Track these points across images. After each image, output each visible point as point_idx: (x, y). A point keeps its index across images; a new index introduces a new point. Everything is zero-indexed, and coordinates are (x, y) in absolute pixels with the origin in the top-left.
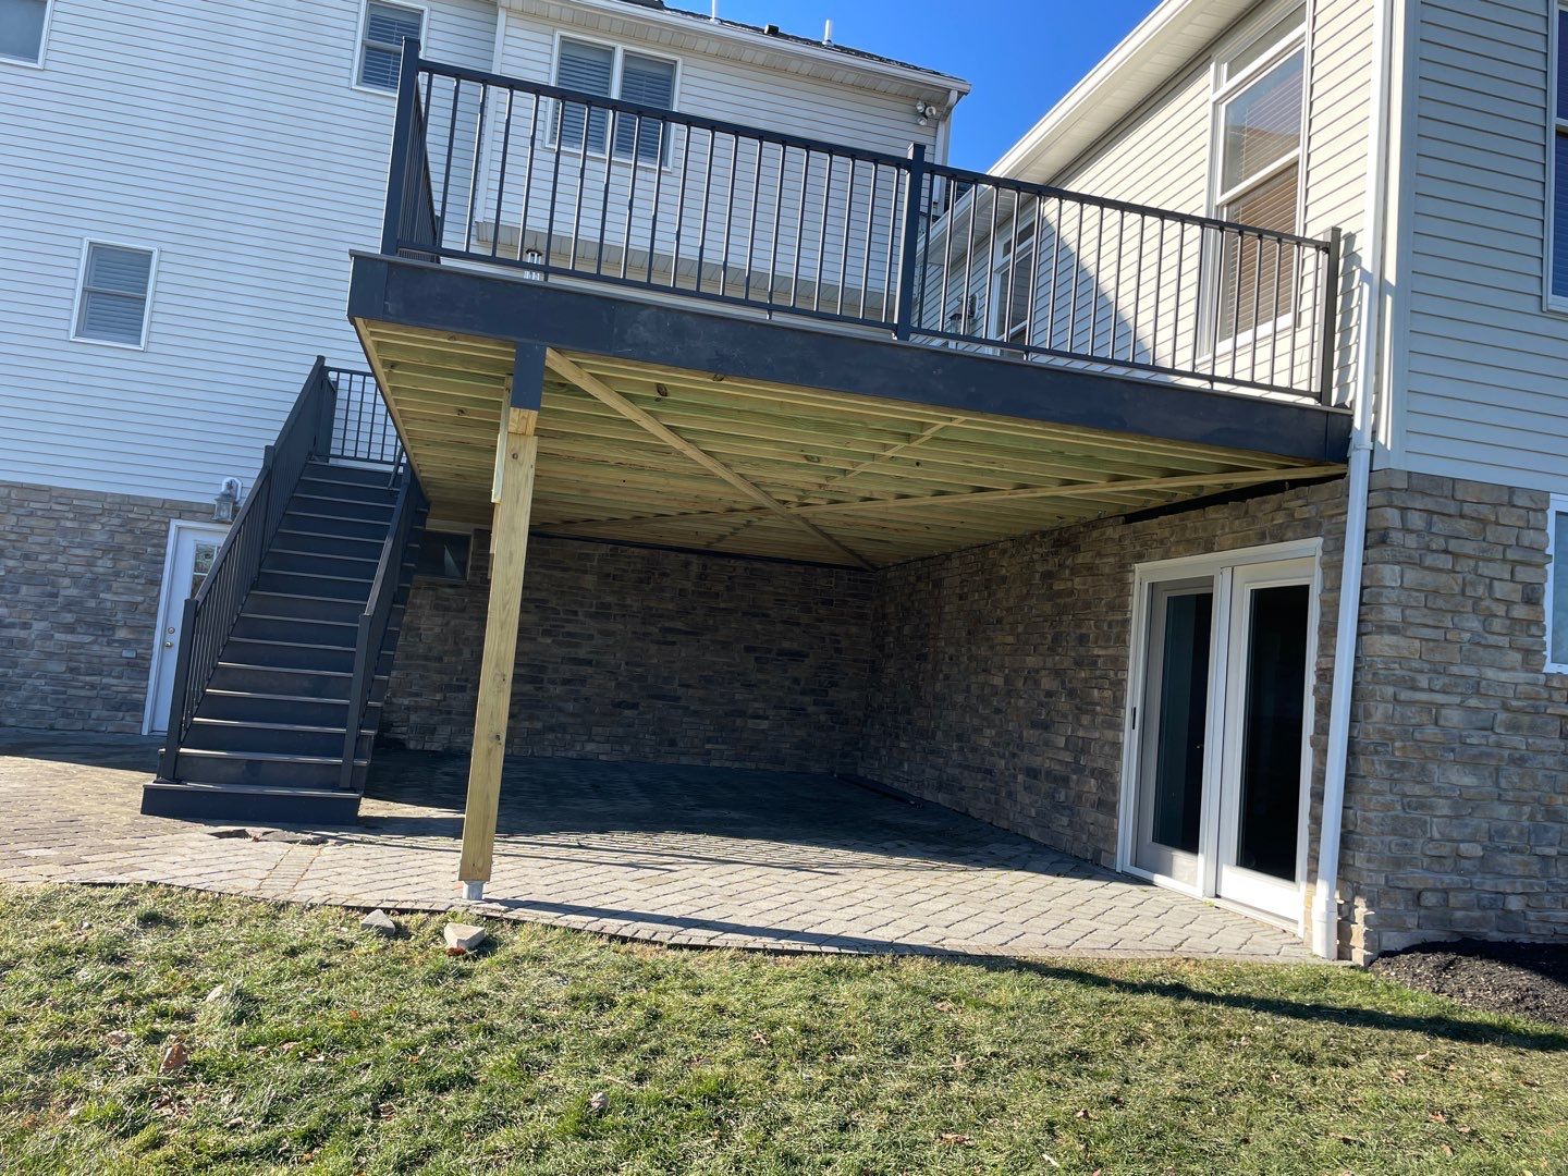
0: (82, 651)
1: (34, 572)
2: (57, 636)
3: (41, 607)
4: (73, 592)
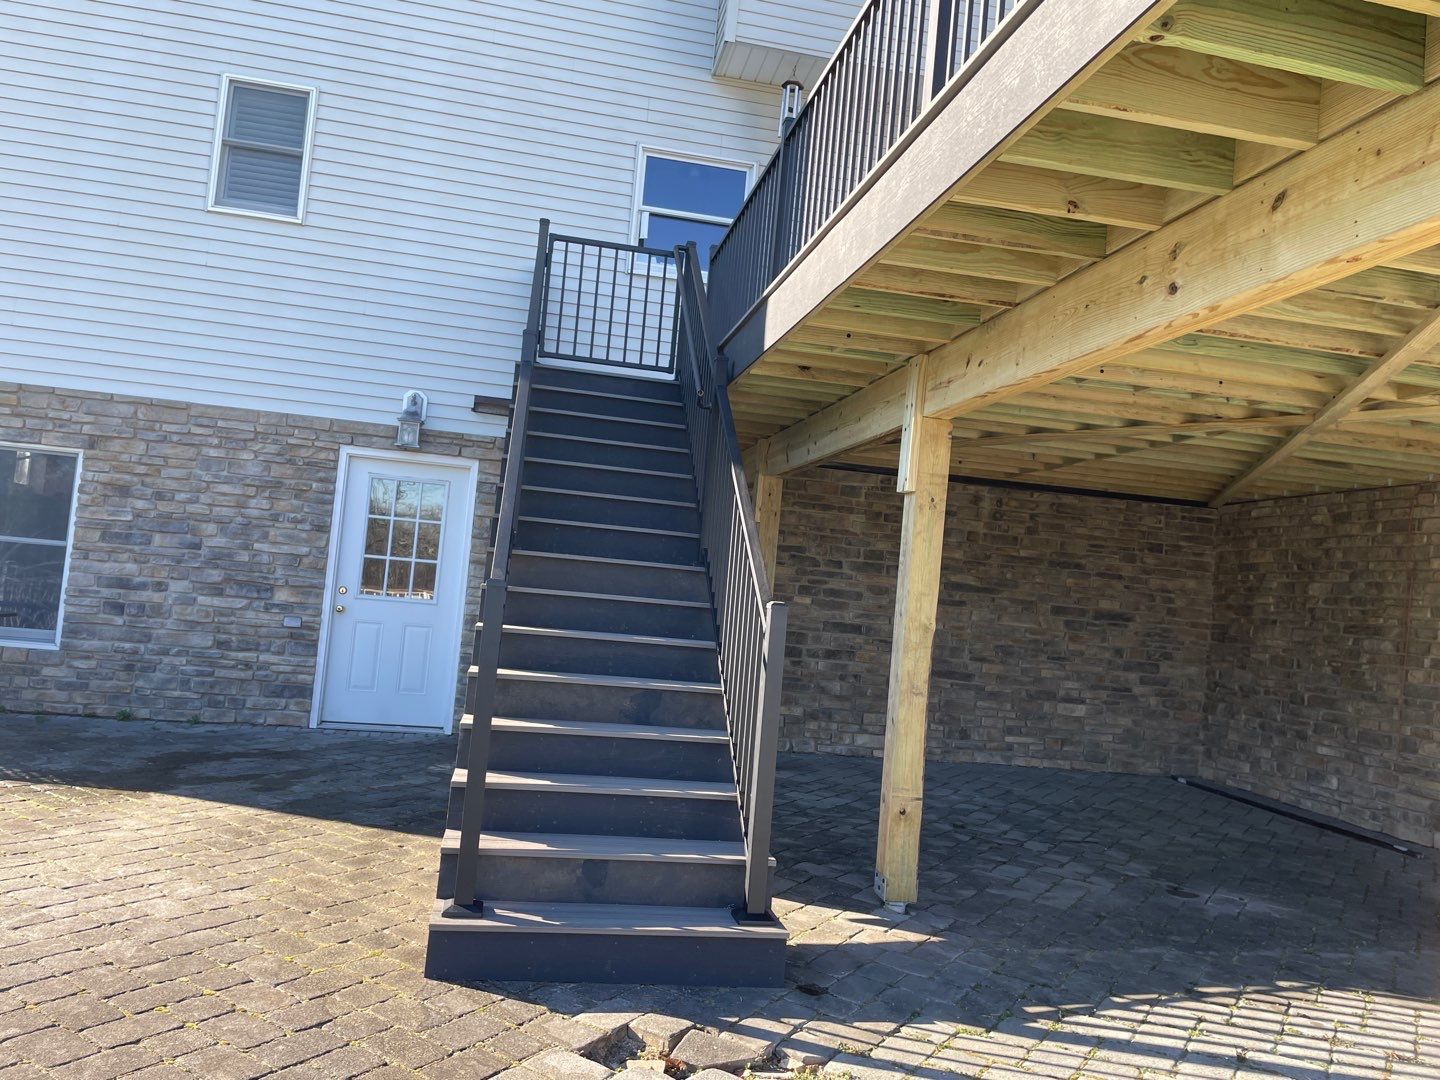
0: (233, 618)
1: (169, 516)
2: (201, 599)
3: (179, 562)
4: (220, 541)
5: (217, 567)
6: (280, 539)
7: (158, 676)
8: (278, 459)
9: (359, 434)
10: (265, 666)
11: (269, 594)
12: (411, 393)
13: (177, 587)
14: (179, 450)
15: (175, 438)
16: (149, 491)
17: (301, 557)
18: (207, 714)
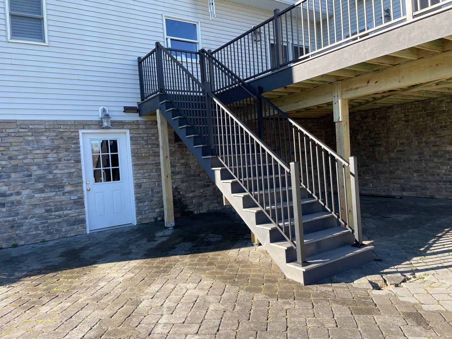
0: (50, 200)
1: (17, 165)
2: (36, 195)
3: (24, 183)
4: (39, 172)
5: (40, 182)
6: (63, 168)
7: (24, 228)
8: (56, 138)
9: (85, 125)
10: (67, 215)
11: (63, 189)
12: (101, 107)
13: (25, 193)
14: (15, 139)
15: (13, 135)
16: (6, 157)
17: (73, 173)
18: (48, 237)
